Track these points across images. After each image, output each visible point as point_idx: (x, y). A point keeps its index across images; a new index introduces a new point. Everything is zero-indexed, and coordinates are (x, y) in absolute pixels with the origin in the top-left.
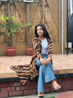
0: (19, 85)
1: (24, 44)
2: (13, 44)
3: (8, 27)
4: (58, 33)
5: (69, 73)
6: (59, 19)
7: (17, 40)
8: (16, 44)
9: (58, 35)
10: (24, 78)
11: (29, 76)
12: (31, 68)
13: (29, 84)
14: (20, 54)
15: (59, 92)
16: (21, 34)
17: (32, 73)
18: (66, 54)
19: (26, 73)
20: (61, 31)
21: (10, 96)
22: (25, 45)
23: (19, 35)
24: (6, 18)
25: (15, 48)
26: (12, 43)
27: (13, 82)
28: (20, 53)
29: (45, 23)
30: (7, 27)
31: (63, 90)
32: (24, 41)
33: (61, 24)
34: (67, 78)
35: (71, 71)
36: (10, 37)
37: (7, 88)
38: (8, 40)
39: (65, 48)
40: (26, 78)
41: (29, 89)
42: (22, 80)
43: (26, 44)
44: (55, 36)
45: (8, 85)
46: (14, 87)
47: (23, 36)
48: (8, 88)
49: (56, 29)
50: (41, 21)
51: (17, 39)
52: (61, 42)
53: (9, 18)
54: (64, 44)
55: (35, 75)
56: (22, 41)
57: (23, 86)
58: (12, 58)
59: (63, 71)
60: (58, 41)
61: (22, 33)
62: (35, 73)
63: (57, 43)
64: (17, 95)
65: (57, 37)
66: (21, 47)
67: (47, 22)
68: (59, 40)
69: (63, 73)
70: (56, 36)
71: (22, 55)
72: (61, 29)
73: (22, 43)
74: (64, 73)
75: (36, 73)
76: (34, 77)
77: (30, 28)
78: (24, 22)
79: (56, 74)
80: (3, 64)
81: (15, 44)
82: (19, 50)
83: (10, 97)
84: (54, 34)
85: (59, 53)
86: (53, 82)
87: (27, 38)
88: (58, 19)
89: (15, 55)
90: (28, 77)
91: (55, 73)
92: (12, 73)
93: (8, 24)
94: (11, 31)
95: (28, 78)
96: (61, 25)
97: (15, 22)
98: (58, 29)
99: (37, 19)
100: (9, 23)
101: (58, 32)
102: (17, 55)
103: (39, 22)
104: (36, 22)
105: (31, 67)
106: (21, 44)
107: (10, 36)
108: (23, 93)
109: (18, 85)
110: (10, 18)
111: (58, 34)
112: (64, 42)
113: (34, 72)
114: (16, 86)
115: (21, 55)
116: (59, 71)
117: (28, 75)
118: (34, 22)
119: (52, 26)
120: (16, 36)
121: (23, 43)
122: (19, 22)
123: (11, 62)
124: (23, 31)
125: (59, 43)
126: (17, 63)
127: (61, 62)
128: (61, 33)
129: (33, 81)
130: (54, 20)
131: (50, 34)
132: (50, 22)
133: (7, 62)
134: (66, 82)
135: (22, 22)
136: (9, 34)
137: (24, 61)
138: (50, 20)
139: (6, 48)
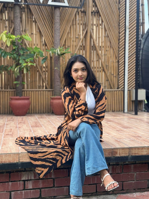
0: (33, 178)
1: (48, 91)
2: (24, 91)
3: (15, 55)
4: (119, 70)
5: (137, 155)
6: (120, 41)
7: (34, 82)
8: (32, 91)
9: (118, 74)
10: (44, 163)
13: (53, 177)
14: (40, 112)
15: (116, 194)
16: (41, 70)
17: (60, 154)
18: (134, 114)
19: (47, 153)
20: (124, 66)
23: (38, 71)
24: (11, 38)
25: (28, 99)
26: (23, 89)
27: (21, 171)
29: (91, 48)
30: (12, 56)
31: (123, 190)
32: (48, 84)
33: (125, 50)
34: (132, 166)
35: (140, 150)
36: (18, 76)
37: (7, 183)
38: (15, 82)
39: (132, 101)
40: (47, 164)
41: (54, 187)
42: (39, 168)
43: (52, 91)
44: (112, 76)
45: (10, 176)
46: (21, 182)
47: (45, 75)
48: (10, 183)
50: (83, 44)
51: (34, 80)
52: (124, 87)
53: (17, 37)
54: (130, 93)
56: (43, 84)
57: (40, 181)
58: (22, 119)
59: (123, 150)
60: (118, 85)
61: (44, 67)
62: (66, 154)
63: (116, 90)
65: (116, 77)
66: (42, 96)
68: (120, 84)
69: (123, 155)
70: (115, 75)
72: (125, 61)
73: (44, 88)
74: (126, 155)
75: (68, 153)
76: (64, 161)
77: (61, 58)
78: (48, 45)
80: (3, 132)
81: (29, 90)
82: (37, 104)
84: (110, 71)
85: (119, 111)
87: (53, 78)
88: (119, 40)
89: (29, 113)
92: (18, 154)
93: (15, 50)
94: (20, 64)
95: (51, 165)
96: (125, 53)
97: (30, 46)
98: (118, 62)
99: (74, 40)
100: (17, 48)
101: (119, 67)
102: (34, 113)
103: (79, 45)
104: (74, 47)
106: (41, 90)
107: (19, 74)
108: (41, 194)
109: (30, 179)
110: (21, 38)
111: (118, 71)
112: (130, 89)
113: (64, 152)
114: (27, 179)
116: (116, 151)
117: (51, 157)
118: (68, 47)
119: (106, 55)
120: (32, 75)
121: (46, 88)
122: (39, 45)
123: (19, 128)
124: (46, 65)
125: (120, 89)
126: (31, 131)
127: (122, 131)
128: (124, 69)
129: (62, 170)
130: (110, 43)
131: (102, 71)
132: (102, 47)
133: (11, 129)
134: (130, 173)
135: (44, 45)
136: (17, 70)
137: (45, 127)
138: (102, 42)
139: (10, 98)
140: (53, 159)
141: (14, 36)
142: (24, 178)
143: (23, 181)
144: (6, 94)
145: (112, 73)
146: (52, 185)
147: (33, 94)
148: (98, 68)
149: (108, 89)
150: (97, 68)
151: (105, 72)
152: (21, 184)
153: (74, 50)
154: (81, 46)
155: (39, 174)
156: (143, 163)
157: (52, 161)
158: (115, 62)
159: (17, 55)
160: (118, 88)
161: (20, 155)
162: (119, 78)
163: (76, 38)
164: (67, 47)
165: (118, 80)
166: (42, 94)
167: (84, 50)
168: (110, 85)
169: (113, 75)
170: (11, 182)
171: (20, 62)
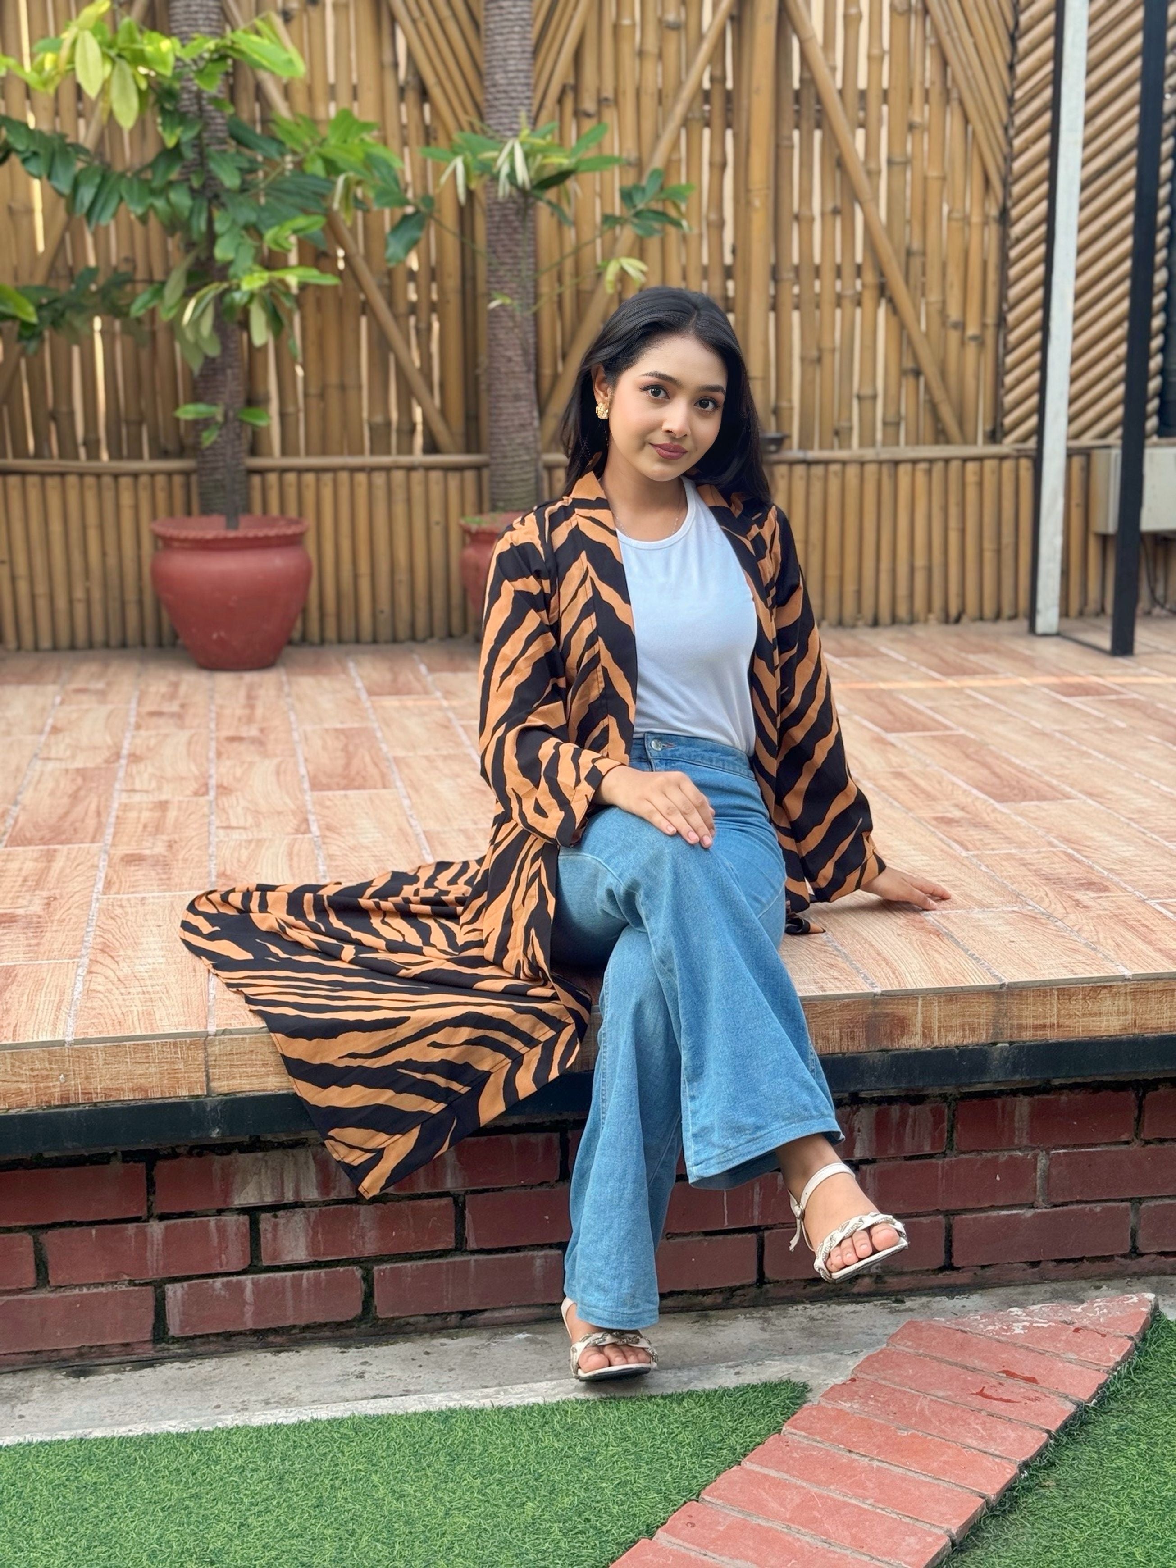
0: (312, 1193)
1: (447, 469)
2: (262, 472)
3: (181, 199)
4: (1005, 283)
5: (1053, 1036)
6: (1023, 44)
7: (334, 396)
8: (318, 471)
9: (1001, 320)
10: (385, 1097)
11: (450, 1077)
12: (489, 952)
13: (450, 1183)
14: (385, 632)
15: (898, 1296)
16: (391, 303)
17: (501, 1036)
18: (1106, 642)
20: (1048, 260)
21: (176, 1340)
22: (454, 480)
23: (366, 308)
24: (139, 58)
25: (293, 541)
26: (254, 451)
27: (224, 1149)
28: (384, 604)
29: (789, 107)
30: (160, 203)
31: (949, 1267)
32: (443, 412)
33: (1054, 128)
34: (1023, 1106)
35: (1076, 1006)
36: (209, 361)
37: (131, 1228)
38: (188, 412)
39: (1104, 538)
40: (410, 1103)
41: (460, 1247)
42: (353, 1134)
43: (478, 468)
44: (954, 336)
45: (151, 1184)
46: (231, 1220)
47: (424, 334)
48: (156, 1228)
49: (966, 220)
50: (718, 80)
51: (333, 378)
52: (1039, 431)
53: (187, 55)
54: (1087, 470)
55: (545, 1062)
56: (406, 411)
57: (363, 1209)
58: (251, 701)
60: (998, 410)
61: (412, 275)
62: (544, 1033)
63: (981, 448)
64: (276, 1331)
65: (980, 340)
66: (400, 509)
67: (819, 100)
68: (1009, 399)
69: (951, 1040)
70: (972, 330)
71: (413, 638)
72: (1050, 218)
73: (418, 456)
74: (969, 1040)
76: (525, 1085)
78: (435, 92)
79: (850, 1047)
80: (99, 828)
81: (302, 461)
82: (364, 568)
83: (175, 1349)
84: (934, 296)
85: (998, 616)
86: (807, 1174)
87: (483, 359)
88: (1013, 40)
89: (304, 640)
90: (430, 1092)
91: (834, 1033)
92: (203, 1040)
93: (173, 155)
94: (222, 272)
95: (434, 1108)
96: (1053, 153)
97: (300, 98)
98: (1004, 219)
99: (651, 46)
100: (198, 144)
101: (1005, 263)
102: (340, 641)
103: (687, 93)
104: (649, 103)
105: (481, 944)
106: (387, 470)
107: (214, 351)
108: (369, 1296)
109: (290, 1197)
110: (221, 56)
111: (1002, 297)
112: (1086, 440)
113: (525, 1023)
114: (269, 1200)
115: (395, 640)
116: (899, 1009)
117: (436, 1055)
118: (601, 102)
119: (907, 163)
120: (321, 335)
121: (431, 447)
122: (369, 96)
123: (224, 790)
124: (424, 260)
125: (1008, 445)
126: (303, 827)
127: (978, 824)
128: (1047, 282)
129: (514, 1139)
130: (945, 63)
131: (868, 298)
132: (873, 98)
133: (163, 806)
134: (1004, 1156)
135: (412, 96)
136: (196, 322)
137: (414, 786)
138: (874, 60)
139: (157, 537)
140: (450, 1069)
141: (166, 45)
142: (247, 1197)
143: (243, 1211)
144: (126, 499)
145: (954, 314)
146: (448, 1241)
147: (327, 493)
148: (838, 272)
149: (918, 441)
150: (828, 273)
151: (894, 309)
152: (231, 1230)
153: (647, 126)
154: (707, 97)
155: (357, 1173)
156: (1099, 1087)
157: (441, 1081)
158: (976, 219)
159: (193, 193)
160: (995, 435)
161: (215, 1049)
162: (1008, 352)
163: (665, 27)
164: (589, 105)
165: (1000, 372)
166: (399, 495)
167: (728, 125)
168: (934, 408)
169: (961, 326)
170: (162, 1217)
171: (222, 252)
